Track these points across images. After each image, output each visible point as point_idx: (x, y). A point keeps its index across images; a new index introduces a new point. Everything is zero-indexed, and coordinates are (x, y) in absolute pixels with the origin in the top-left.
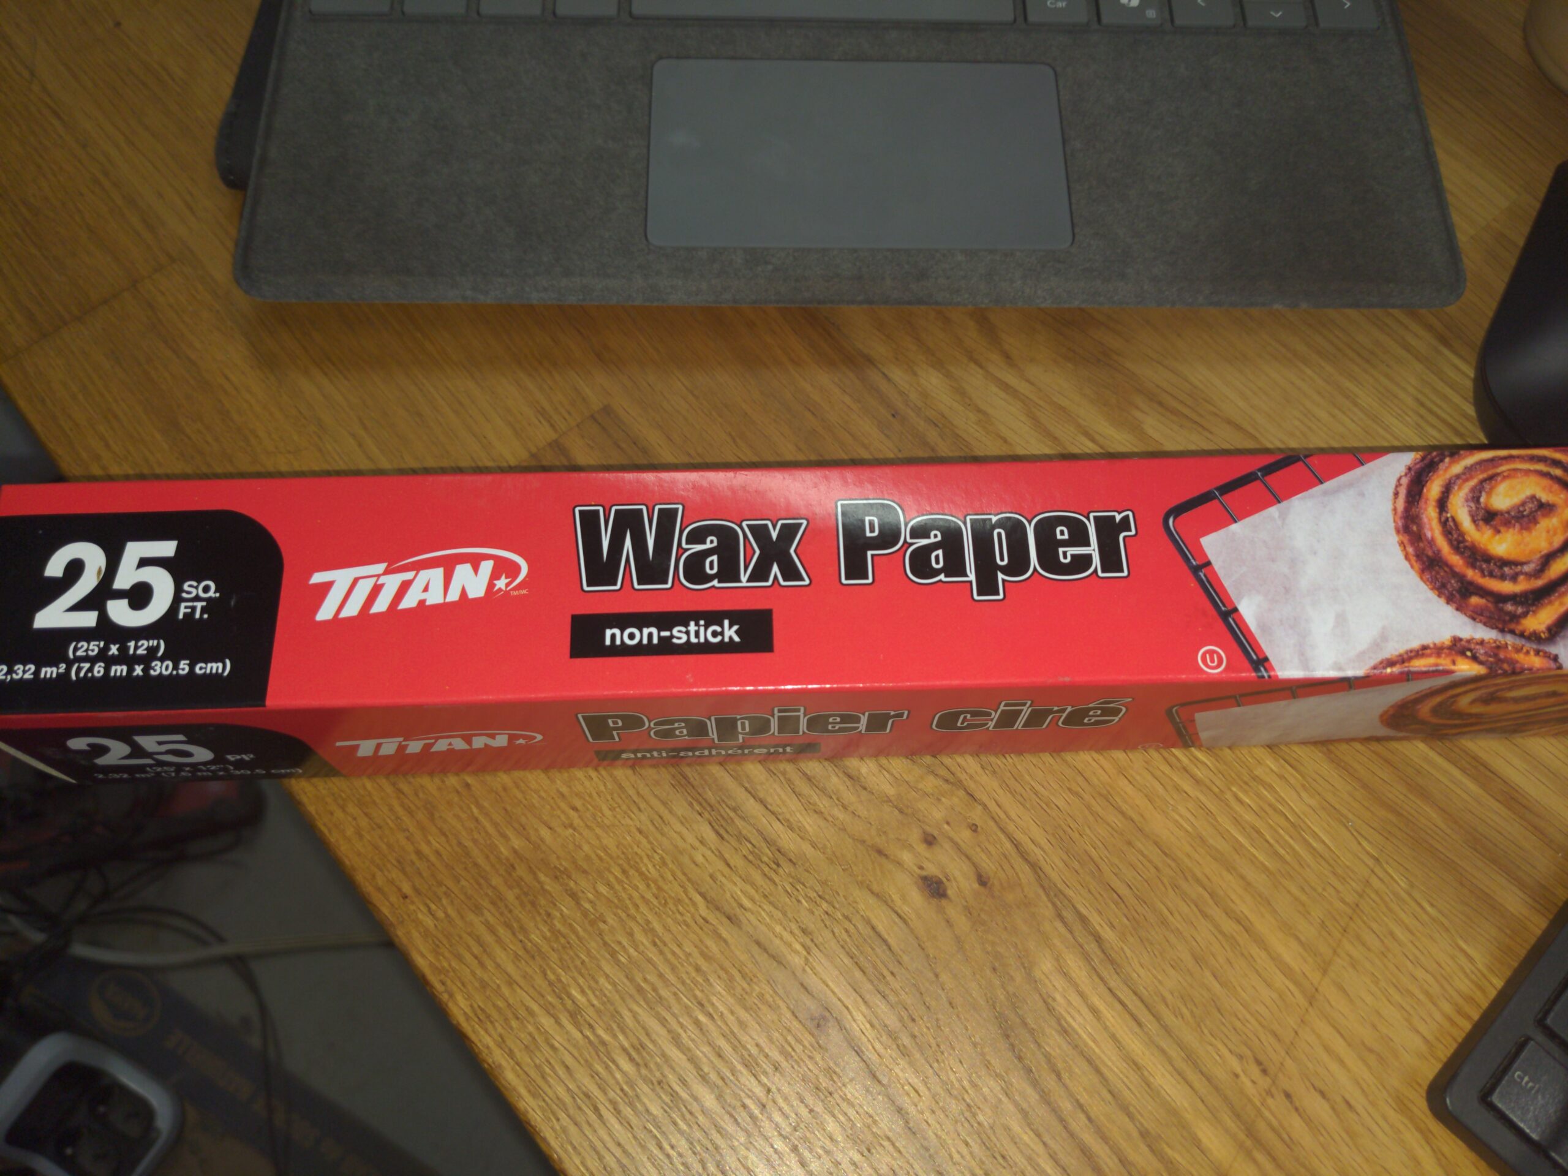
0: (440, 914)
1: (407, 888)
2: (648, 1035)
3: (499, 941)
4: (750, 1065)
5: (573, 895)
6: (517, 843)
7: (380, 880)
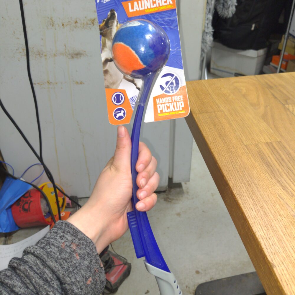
0: (235, 182)
1: (231, 178)
2: (264, 206)
3: (243, 188)
4: (280, 216)
5: (257, 187)
6: (250, 179)
7: (228, 176)
